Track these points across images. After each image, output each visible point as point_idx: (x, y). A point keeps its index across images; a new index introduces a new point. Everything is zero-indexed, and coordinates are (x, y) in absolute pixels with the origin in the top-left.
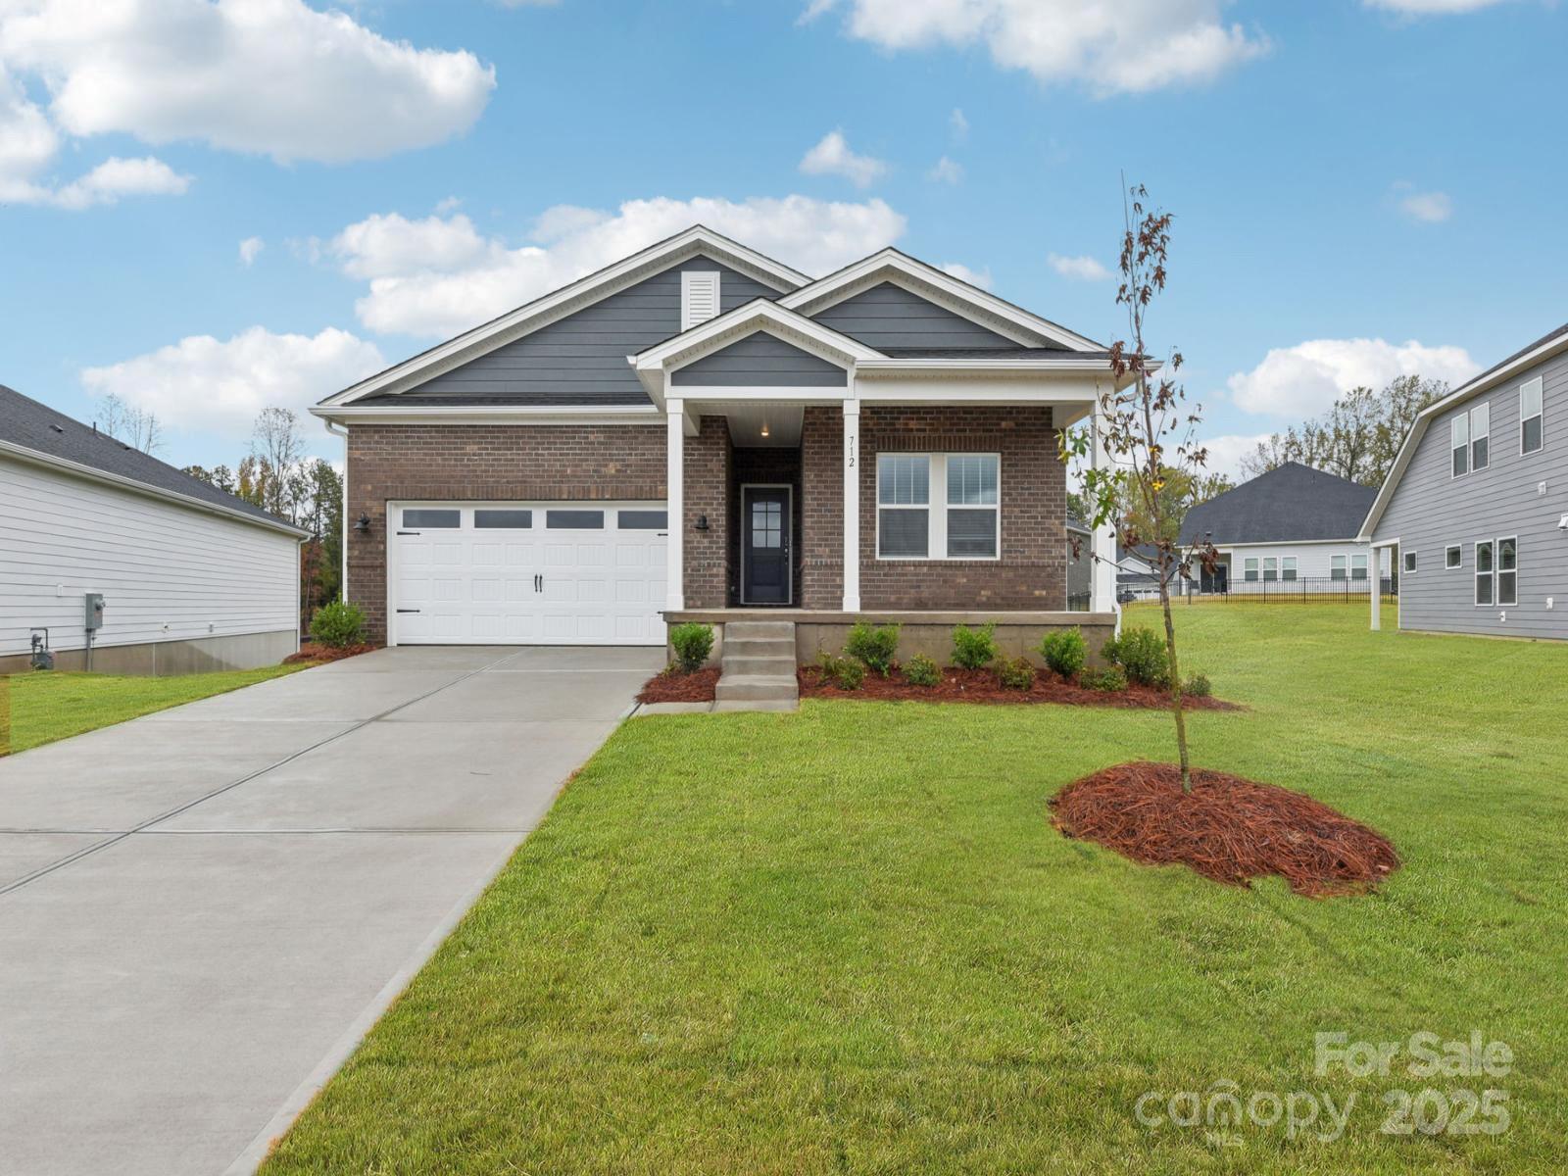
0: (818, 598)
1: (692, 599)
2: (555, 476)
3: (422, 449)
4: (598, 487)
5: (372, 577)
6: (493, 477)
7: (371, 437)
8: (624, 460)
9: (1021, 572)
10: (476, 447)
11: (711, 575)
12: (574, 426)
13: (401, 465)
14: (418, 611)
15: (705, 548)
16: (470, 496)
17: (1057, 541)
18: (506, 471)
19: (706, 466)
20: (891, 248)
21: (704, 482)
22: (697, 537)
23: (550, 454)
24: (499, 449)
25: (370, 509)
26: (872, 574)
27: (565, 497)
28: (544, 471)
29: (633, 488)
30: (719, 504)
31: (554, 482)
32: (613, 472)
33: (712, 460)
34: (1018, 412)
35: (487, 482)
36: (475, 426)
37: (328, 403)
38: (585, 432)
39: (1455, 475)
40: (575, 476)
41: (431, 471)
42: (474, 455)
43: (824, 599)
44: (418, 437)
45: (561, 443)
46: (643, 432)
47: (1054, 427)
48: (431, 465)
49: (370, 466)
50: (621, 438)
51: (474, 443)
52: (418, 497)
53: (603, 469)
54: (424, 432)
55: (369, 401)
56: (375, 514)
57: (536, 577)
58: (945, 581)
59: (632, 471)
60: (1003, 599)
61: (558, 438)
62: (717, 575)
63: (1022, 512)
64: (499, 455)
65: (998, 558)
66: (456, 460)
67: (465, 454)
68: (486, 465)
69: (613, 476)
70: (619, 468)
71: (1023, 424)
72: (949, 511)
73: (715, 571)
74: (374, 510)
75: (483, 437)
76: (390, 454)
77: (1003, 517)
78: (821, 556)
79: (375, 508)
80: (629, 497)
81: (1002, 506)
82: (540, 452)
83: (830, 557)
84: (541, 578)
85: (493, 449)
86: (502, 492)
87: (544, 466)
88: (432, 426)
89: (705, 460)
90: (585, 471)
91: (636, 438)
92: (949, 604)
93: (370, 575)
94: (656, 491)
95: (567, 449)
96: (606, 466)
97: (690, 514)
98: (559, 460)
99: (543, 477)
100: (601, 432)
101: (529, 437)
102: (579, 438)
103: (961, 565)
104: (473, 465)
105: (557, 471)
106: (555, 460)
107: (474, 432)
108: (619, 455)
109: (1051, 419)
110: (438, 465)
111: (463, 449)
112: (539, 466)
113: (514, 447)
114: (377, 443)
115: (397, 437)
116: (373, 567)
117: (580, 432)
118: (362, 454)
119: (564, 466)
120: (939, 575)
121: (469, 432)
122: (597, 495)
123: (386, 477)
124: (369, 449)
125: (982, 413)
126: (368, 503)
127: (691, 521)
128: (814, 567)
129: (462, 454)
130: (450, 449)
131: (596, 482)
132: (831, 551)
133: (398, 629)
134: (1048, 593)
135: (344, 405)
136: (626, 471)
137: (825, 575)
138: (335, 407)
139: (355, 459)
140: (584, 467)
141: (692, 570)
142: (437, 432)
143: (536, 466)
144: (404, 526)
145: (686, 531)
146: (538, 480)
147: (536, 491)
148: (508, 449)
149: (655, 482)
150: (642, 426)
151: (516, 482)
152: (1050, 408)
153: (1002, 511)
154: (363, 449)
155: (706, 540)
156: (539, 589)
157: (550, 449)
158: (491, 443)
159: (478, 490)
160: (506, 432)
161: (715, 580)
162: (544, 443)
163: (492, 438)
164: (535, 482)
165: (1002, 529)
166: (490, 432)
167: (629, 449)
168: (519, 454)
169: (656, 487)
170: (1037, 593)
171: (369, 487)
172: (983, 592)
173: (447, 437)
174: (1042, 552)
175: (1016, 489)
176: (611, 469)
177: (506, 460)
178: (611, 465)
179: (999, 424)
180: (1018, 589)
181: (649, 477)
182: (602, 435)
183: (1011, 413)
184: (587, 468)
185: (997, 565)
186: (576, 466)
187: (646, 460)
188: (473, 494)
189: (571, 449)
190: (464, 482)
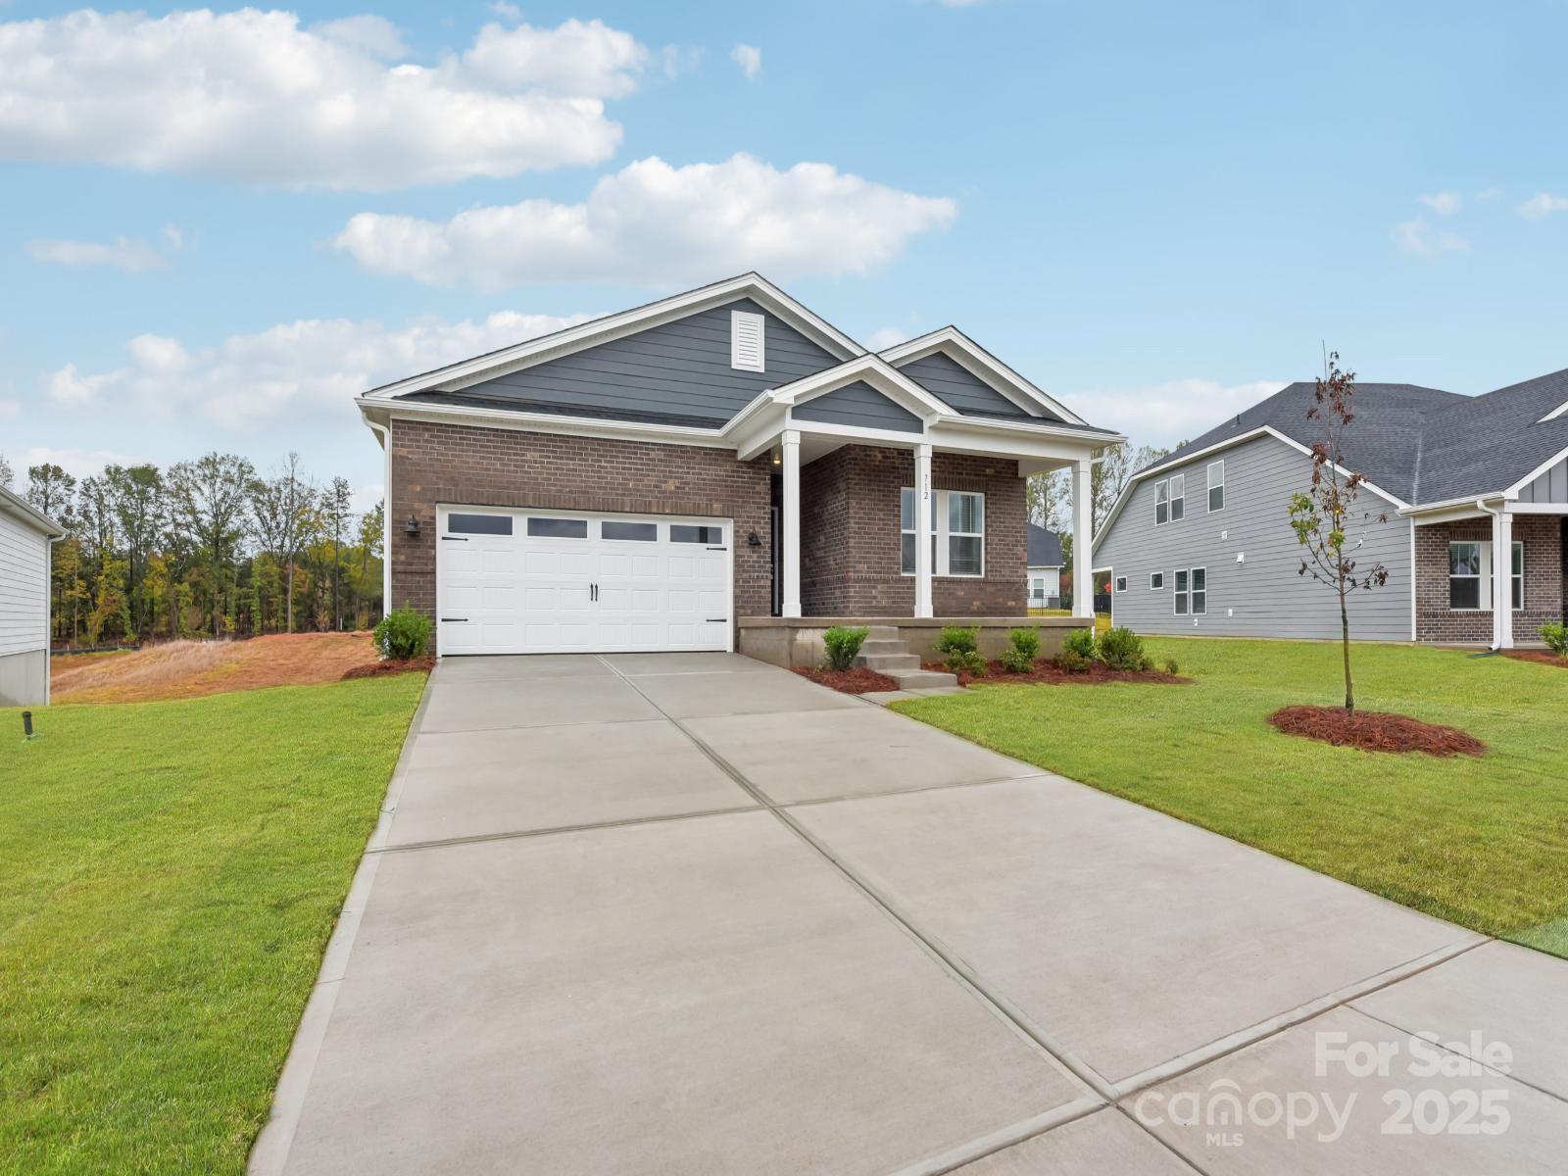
0: (860, 607)
1: (743, 607)
2: (618, 489)
3: (479, 452)
4: (658, 502)
5: (421, 584)
6: (555, 485)
7: (420, 435)
8: (682, 478)
9: (999, 587)
10: (538, 454)
11: (759, 587)
12: (636, 442)
13: (454, 467)
14: (466, 620)
15: (754, 562)
16: (531, 504)
17: (1022, 563)
18: (569, 481)
19: (754, 488)
20: (953, 327)
21: (753, 503)
22: (747, 552)
23: (612, 467)
24: (562, 458)
25: (419, 511)
26: (899, 588)
27: (628, 509)
28: (606, 483)
29: (691, 505)
30: (766, 523)
31: (617, 495)
32: (673, 488)
33: (759, 484)
34: (997, 463)
35: (549, 491)
36: (537, 434)
37: (375, 394)
38: (646, 449)
39: (1158, 523)
40: (638, 490)
41: (488, 476)
42: (535, 462)
43: (863, 607)
44: (474, 440)
45: (623, 457)
46: (699, 453)
47: (1020, 476)
48: (489, 469)
49: (419, 465)
50: (681, 457)
51: (535, 451)
52: (475, 502)
53: (663, 485)
54: (481, 434)
55: (423, 397)
56: (424, 516)
57: (592, 586)
58: (949, 594)
59: (690, 488)
60: (988, 608)
61: (620, 452)
62: (764, 587)
63: (999, 540)
64: (561, 464)
65: (983, 576)
66: (515, 466)
67: (526, 461)
68: (548, 473)
69: (671, 492)
70: (678, 485)
71: (1000, 472)
72: (951, 537)
73: (762, 583)
74: (423, 513)
75: (545, 446)
76: (442, 455)
77: (986, 544)
78: (861, 572)
79: (423, 509)
80: (688, 513)
81: (986, 535)
82: (603, 464)
83: (868, 572)
84: (596, 587)
85: (554, 458)
86: (565, 502)
87: (606, 478)
88: (489, 429)
89: (753, 483)
90: (646, 486)
91: (694, 458)
92: (953, 612)
93: (419, 582)
94: (712, 508)
95: (629, 463)
96: (666, 482)
97: (741, 531)
98: (621, 474)
99: (605, 488)
100: (663, 450)
101: (592, 449)
102: (641, 454)
103: (961, 581)
104: (534, 472)
105: (619, 484)
106: (617, 473)
107: (535, 439)
108: (678, 472)
109: (1017, 469)
110: (496, 470)
111: (524, 455)
112: (602, 478)
113: (577, 457)
114: (426, 441)
115: (451, 438)
116: (422, 574)
117: (641, 448)
118: (409, 452)
119: (627, 479)
120: (945, 589)
121: (529, 439)
122: (658, 508)
123: (438, 478)
124: (417, 447)
125: (975, 461)
126: (416, 505)
127: (741, 537)
128: (857, 581)
129: (522, 461)
130: (510, 454)
131: (656, 497)
132: (868, 568)
133: (447, 639)
134: (1017, 604)
135: (395, 398)
136: (684, 488)
137: (865, 587)
138: (384, 399)
139: (401, 457)
140: (646, 482)
141: (743, 582)
142: (494, 436)
143: (598, 477)
144: (450, 531)
145: (736, 546)
146: (601, 492)
147: (599, 502)
148: (572, 459)
149: (710, 500)
150: (699, 448)
151: (579, 492)
152: (1017, 461)
153: (986, 539)
154: (410, 446)
155: (755, 555)
156: (594, 598)
157: (612, 462)
158: (552, 452)
159: (539, 498)
160: (568, 442)
161: (763, 591)
162: (606, 456)
163: (554, 446)
164: (598, 494)
165: (986, 553)
166: (552, 441)
167: (688, 468)
168: (582, 465)
169: (711, 505)
170: (1010, 603)
171: (418, 489)
172: (975, 603)
173: (505, 442)
174: (1012, 572)
175: (995, 522)
176: (671, 485)
177: (568, 470)
178: (671, 481)
179: (984, 471)
180: (997, 600)
181: (704, 495)
182: (663, 453)
183: (992, 462)
184: (648, 483)
185: (984, 582)
186: (638, 480)
187: (702, 479)
188: (534, 502)
189: (633, 463)
190: (524, 489)
